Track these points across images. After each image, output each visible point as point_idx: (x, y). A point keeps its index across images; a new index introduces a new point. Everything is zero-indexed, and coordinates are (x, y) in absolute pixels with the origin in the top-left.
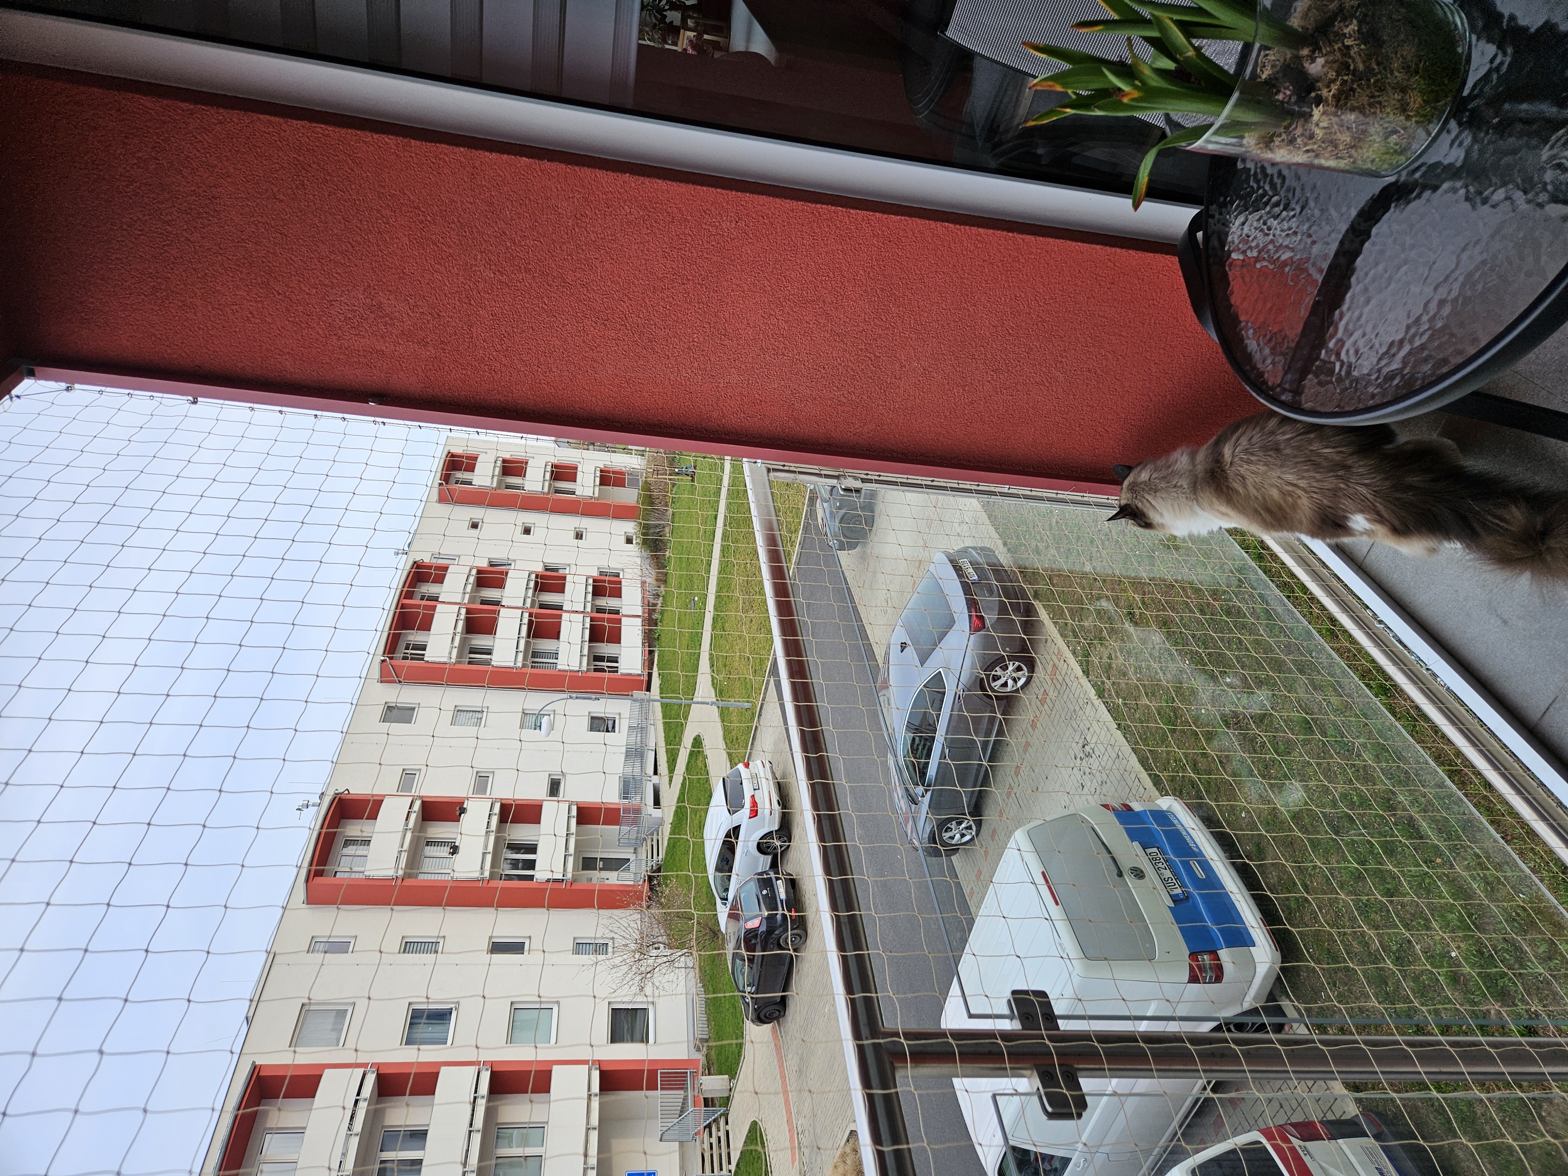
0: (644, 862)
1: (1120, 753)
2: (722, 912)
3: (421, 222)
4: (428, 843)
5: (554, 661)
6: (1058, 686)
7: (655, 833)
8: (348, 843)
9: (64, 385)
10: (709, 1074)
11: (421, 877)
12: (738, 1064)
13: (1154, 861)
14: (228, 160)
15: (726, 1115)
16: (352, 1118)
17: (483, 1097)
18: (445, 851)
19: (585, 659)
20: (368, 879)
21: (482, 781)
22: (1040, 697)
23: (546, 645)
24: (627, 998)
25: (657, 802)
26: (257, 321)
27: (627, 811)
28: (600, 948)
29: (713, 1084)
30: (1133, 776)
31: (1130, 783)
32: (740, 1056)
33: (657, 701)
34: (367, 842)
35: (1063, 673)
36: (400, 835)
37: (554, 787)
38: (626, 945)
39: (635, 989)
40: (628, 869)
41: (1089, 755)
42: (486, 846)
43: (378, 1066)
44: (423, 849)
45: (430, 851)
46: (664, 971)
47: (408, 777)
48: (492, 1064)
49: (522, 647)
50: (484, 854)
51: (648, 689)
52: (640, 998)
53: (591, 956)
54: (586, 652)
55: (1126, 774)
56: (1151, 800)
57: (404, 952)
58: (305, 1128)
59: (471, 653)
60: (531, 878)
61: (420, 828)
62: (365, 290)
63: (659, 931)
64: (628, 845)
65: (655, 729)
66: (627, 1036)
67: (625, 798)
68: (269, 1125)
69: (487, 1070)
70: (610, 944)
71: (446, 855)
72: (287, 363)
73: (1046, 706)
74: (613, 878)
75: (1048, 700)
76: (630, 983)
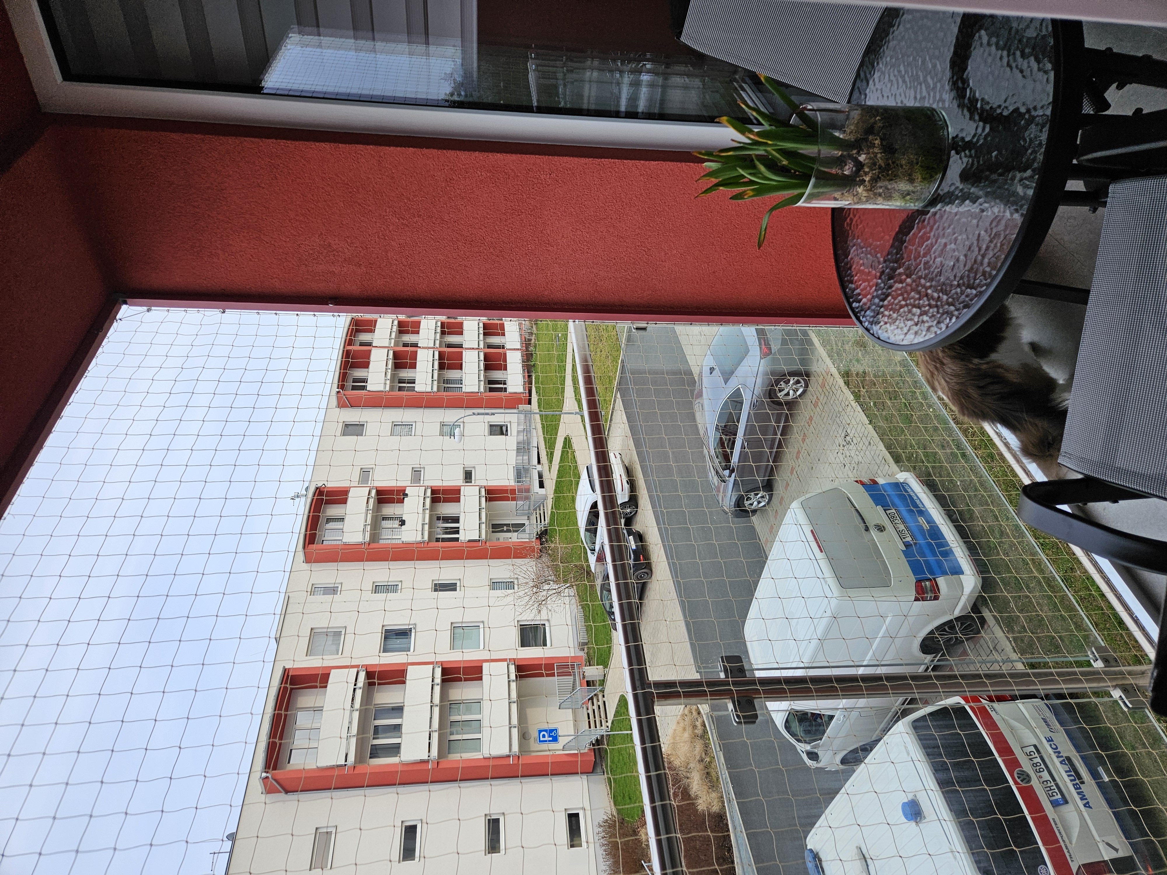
0: (535, 526)
1: (871, 441)
2: (592, 559)
3: (350, 193)
4: (384, 519)
5: (461, 386)
6: (827, 394)
7: (542, 505)
8: (329, 520)
9: (145, 308)
10: (590, 665)
11: (381, 542)
12: (609, 658)
13: (891, 518)
14: (228, 166)
15: (603, 691)
16: (353, 700)
17: (438, 684)
18: (396, 524)
19: (482, 383)
20: (345, 544)
21: (417, 474)
22: (813, 402)
23: (453, 374)
24: (529, 617)
25: (542, 485)
26: (256, 260)
27: (520, 491)
28: (509, 585)
29: (593, 672)
30: (881, 458)
31: (878, 462)
32: (610, 653)
33: (536, 413)
34: (342, 520)
35: (830, 384)
36: (364, 515)
37: (468, 476)
38: (527, 583)
39: (535, 611)
40: (524, 531)
41: (849, 443)
42: (424, 519)
43: (366, 666)
44: (380, 523)
45: (385, 524)
46: (554, 599)
47: (365, 474)
48: (442, 663)
49: (436, 377)
50: (423, 524)
51: (530, 403)
52: (538, 618)
53: (503, 591)
54: (482, 378)
55: (876, 457)
56: (892, 475)
57: (375, 593)
58: (323, 707)
59: (400, 383)
60: (457, 539)
61: (377, 508)
62: (319, 236)
63: (549, 573)
64: (524, 515)
65: (537, 432)
66: (532, 642)
67: (518, 482)
68: (299, 706)
69: (439, 667)
70: (516, 582)
71: (397, 526)
72: (277, 284)
73: (818, 408)
74: (514, 538)
75: (819, 404)
76: (531, 608)
